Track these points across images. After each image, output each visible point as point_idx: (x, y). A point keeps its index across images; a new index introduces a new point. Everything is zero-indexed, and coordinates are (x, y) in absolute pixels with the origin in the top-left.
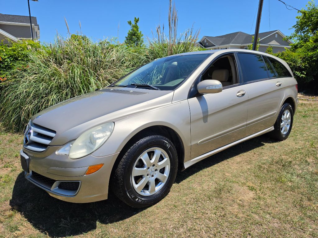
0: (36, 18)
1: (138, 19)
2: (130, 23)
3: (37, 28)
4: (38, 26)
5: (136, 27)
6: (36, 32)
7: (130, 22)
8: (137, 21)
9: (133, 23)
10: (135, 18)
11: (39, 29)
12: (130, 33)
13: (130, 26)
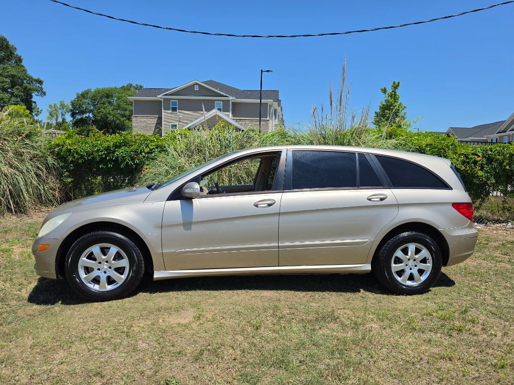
1: (399, 83)
2: (384, 91)
3: (277, 105)
5: (394, 96)
6: (276, 110)
7: (385, 89)
8: (396, 86)
9: (389, 90)
10: (394, 83)
12: (381, 106)
13: (384, 95)
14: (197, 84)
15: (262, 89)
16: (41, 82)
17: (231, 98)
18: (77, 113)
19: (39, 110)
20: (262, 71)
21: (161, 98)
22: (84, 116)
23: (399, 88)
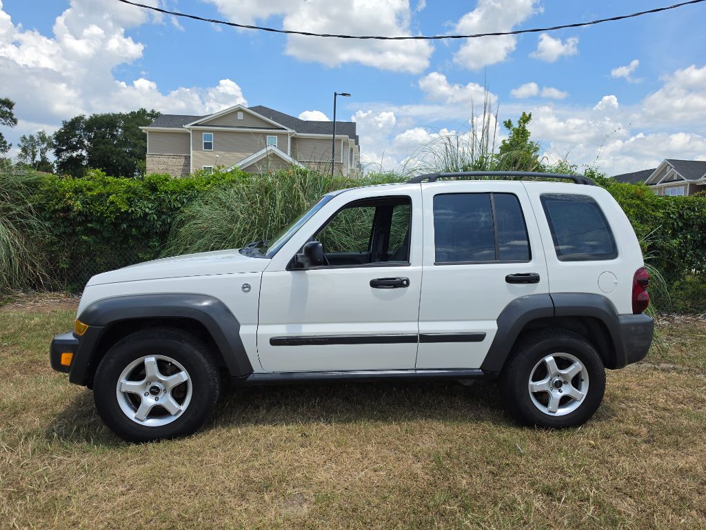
1: (530, 115)
2: (508, 125)
3: (352, 143)
4: (356, 138)
5: (521, 134)
6: (352, 150)
7: (510, 122)
8: (526, 119)
9: (516, 125)
10: (524, 114)
11: (357, 143)
13: (508, 131)
14: (241, 110)
15: (336, 121)
16: (9, 104)
17: (290, 131)
18: (63, 150)
19: (7, 145)
20: (336, 94)
21: (188, 129)
22: (74, 154)
23: (530, 122)
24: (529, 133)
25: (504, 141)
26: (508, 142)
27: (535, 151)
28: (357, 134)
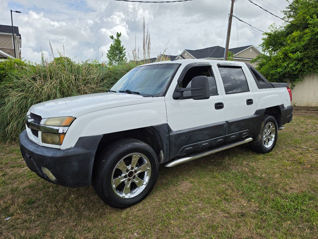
0: (18, 27)
1: (120, 34)
2: (112, 37)
3: (19, 38)
4: (20, 35)
5: (118, 42)
6: (18, 42)
7: (112, 36)
9: (115, 37)
10: (118, 33)
11: (20, 38)
13: (112, 41)
20: (11, 11)
23: (121, 37)
24: (121, 42)
25: (112, 45)
26: (113, 45)
27: (124, 50)
28: (19, 34)
